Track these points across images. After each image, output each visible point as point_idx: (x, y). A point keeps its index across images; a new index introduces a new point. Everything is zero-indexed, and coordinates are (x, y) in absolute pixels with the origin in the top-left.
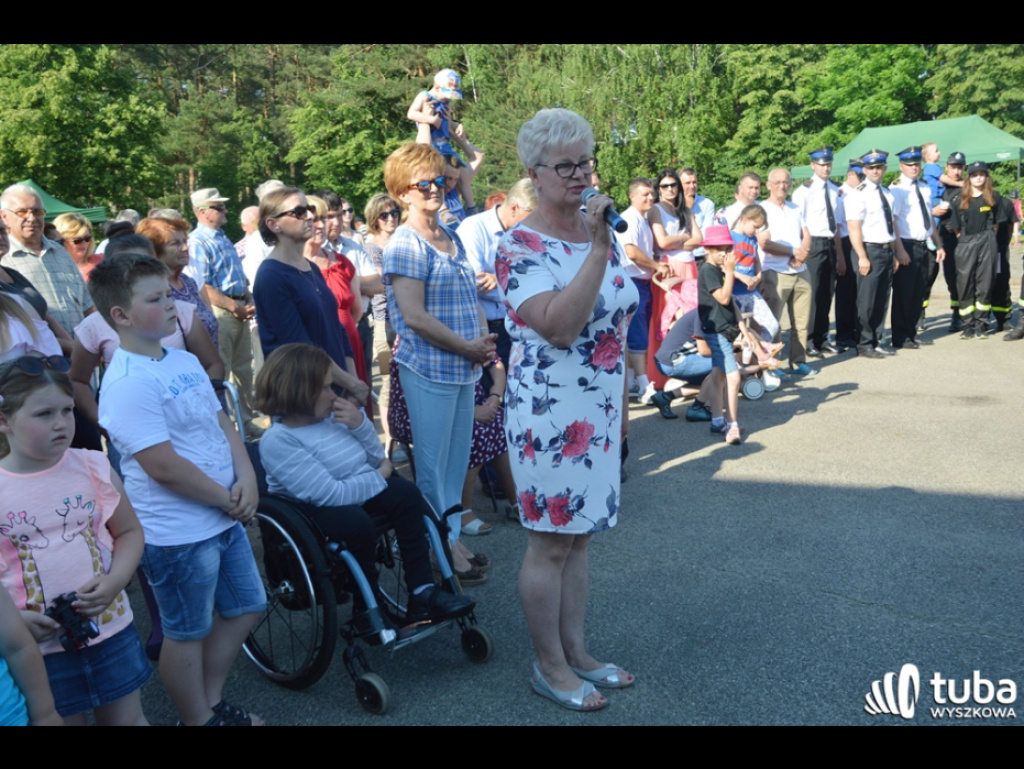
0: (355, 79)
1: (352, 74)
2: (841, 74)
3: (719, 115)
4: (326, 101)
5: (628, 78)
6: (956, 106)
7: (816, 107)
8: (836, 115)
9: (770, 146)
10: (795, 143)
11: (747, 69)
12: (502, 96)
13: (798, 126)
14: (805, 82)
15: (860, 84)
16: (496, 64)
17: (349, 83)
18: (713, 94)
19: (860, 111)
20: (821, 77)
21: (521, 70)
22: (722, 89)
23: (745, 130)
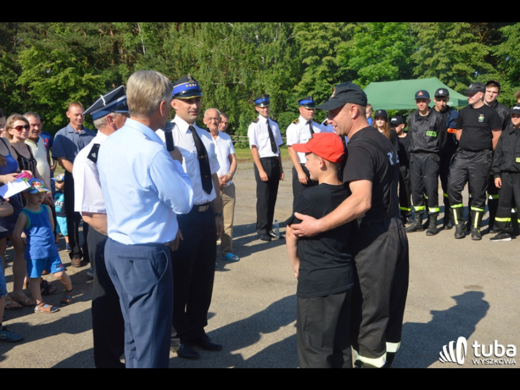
2: (362, 48)
3: (291, 70)
4: (45, 47)
5: (235, 44)
6: (429, 72)
7: (347, 68)
8: (359, 73)
9: (320, 90)
11: (307, 42)
12: (159, 51)
13: (338, 79)
14: (342, 52)
15: (372, 55)
18: (287, 57)
19: (372, 71)
20: (351, 50)
21: (171, 35)
22: (293, 55)
23: (305, 80)
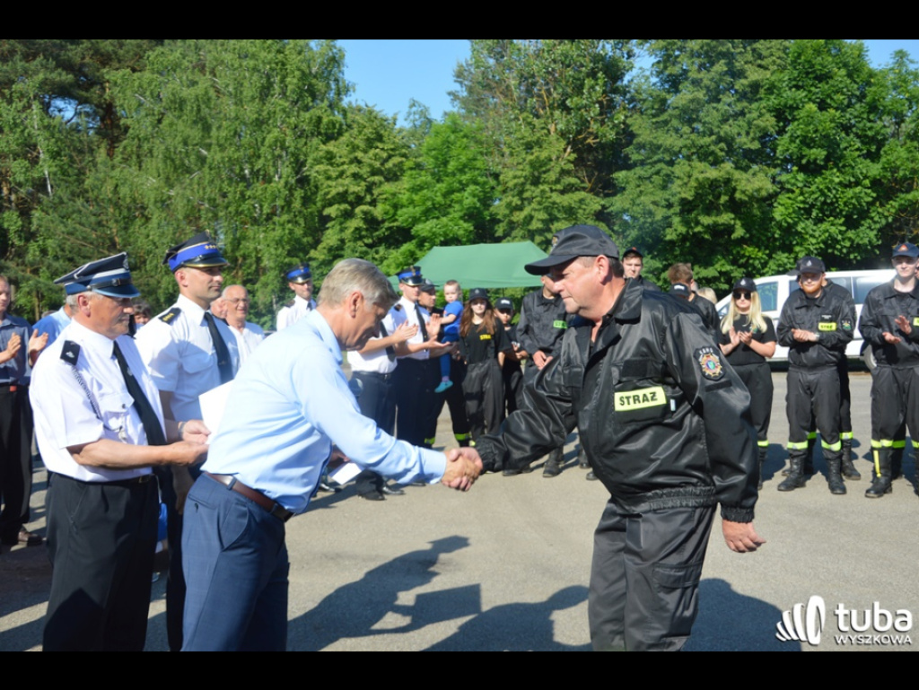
2: (416, 194)
3: (303, 225)
5: (212, 182)
6: (518, 232)
7: (395, 224)
8: (413, 232)
10: (377, 256)
11: (330, 183)
12: (78, 191)
13: (380, 241)
14: (386, 199)
15: (433, 204)
16: (71, 157)
18: (297, 204)
19: (434, 230)
20: (400, 196)
21: (99, 165)
22: (306, 201)
23: (329, 241)
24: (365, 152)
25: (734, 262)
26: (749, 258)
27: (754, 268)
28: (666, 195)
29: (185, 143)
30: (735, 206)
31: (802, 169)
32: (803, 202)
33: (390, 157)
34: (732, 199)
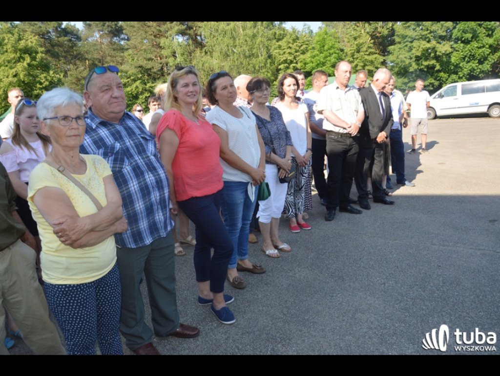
0: (135, 61)
1: (133, 60)
2: (313, 59)
3: (271, 73)
5: (237, 59)
11: (280, 56)
14: (301, 61)
15: (320, 62)
16: (188, 55)
17: (133, 63)
18: (268, 65)
20: (307, 60)
22: (273, 63)
24: (293, 44)
25: (435, 79)
26: (441, 77)
27: (443, 81)
28: (410, 54)
29: (228, 46)
30: (437, 58)
31: (463, 42)
32: (463, 55)
33: (302, 45)
34: (435, 54)
